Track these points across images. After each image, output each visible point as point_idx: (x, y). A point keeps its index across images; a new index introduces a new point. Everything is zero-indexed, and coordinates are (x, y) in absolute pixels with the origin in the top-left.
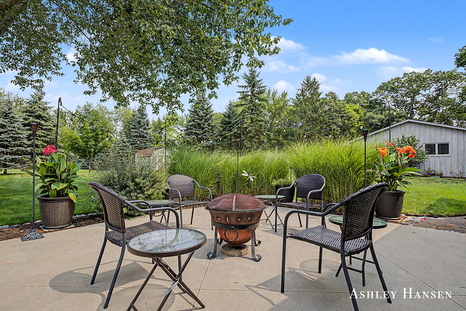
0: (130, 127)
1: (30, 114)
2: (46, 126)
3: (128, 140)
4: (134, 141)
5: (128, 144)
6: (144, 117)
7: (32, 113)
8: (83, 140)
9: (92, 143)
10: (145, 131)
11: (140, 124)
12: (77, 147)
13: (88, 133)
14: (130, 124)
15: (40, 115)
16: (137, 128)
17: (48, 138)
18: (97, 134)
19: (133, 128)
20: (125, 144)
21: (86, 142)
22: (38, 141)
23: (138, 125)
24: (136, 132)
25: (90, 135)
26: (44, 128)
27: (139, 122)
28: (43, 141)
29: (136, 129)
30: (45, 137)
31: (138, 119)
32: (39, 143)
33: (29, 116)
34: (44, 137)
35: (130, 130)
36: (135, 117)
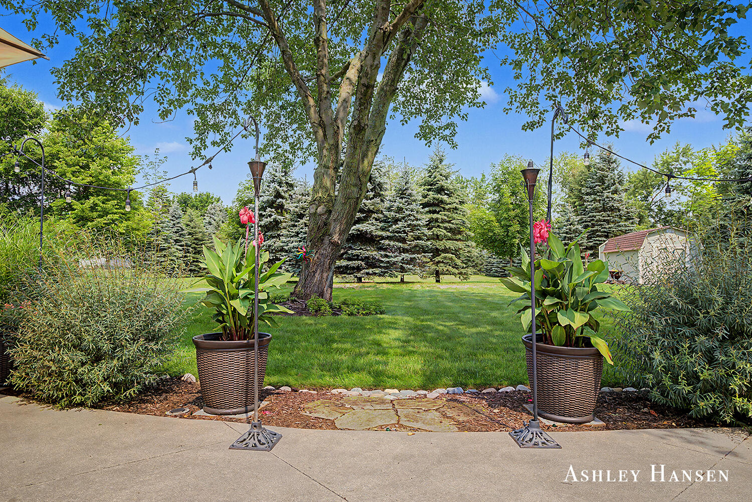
0: (583, 192)
1: (430, 187)
2: (450, 204)
3: (579, 217)
4: (593, 220)
5: (580, 227)
6: (614, 165)
7: (431, 185)
8: (500, 223)
9: (516, 227)
10: (615, 196)
11: (604, 183)
12: (491, 237)
13: (509, 210)
14: (582, 186)
15: (442, 186)
16: (598, 192)
17: (452, 224)
18: (523, 212)
19: (587, 194)
20: (573, 228)
21: (506, 227)
22: (440, 230)
23: (599, 186)
24: (595, 200)
25: (512, 213)
26: (447, 207)
27: (602, 180)
28: (446, 228)
29: (596, 194)
30: (449, 222)
31: (600, 173)
32: (441, 233)
33: (429, 190)
34: (447, 222)
35: (581, 198)
36: (592, 169)
